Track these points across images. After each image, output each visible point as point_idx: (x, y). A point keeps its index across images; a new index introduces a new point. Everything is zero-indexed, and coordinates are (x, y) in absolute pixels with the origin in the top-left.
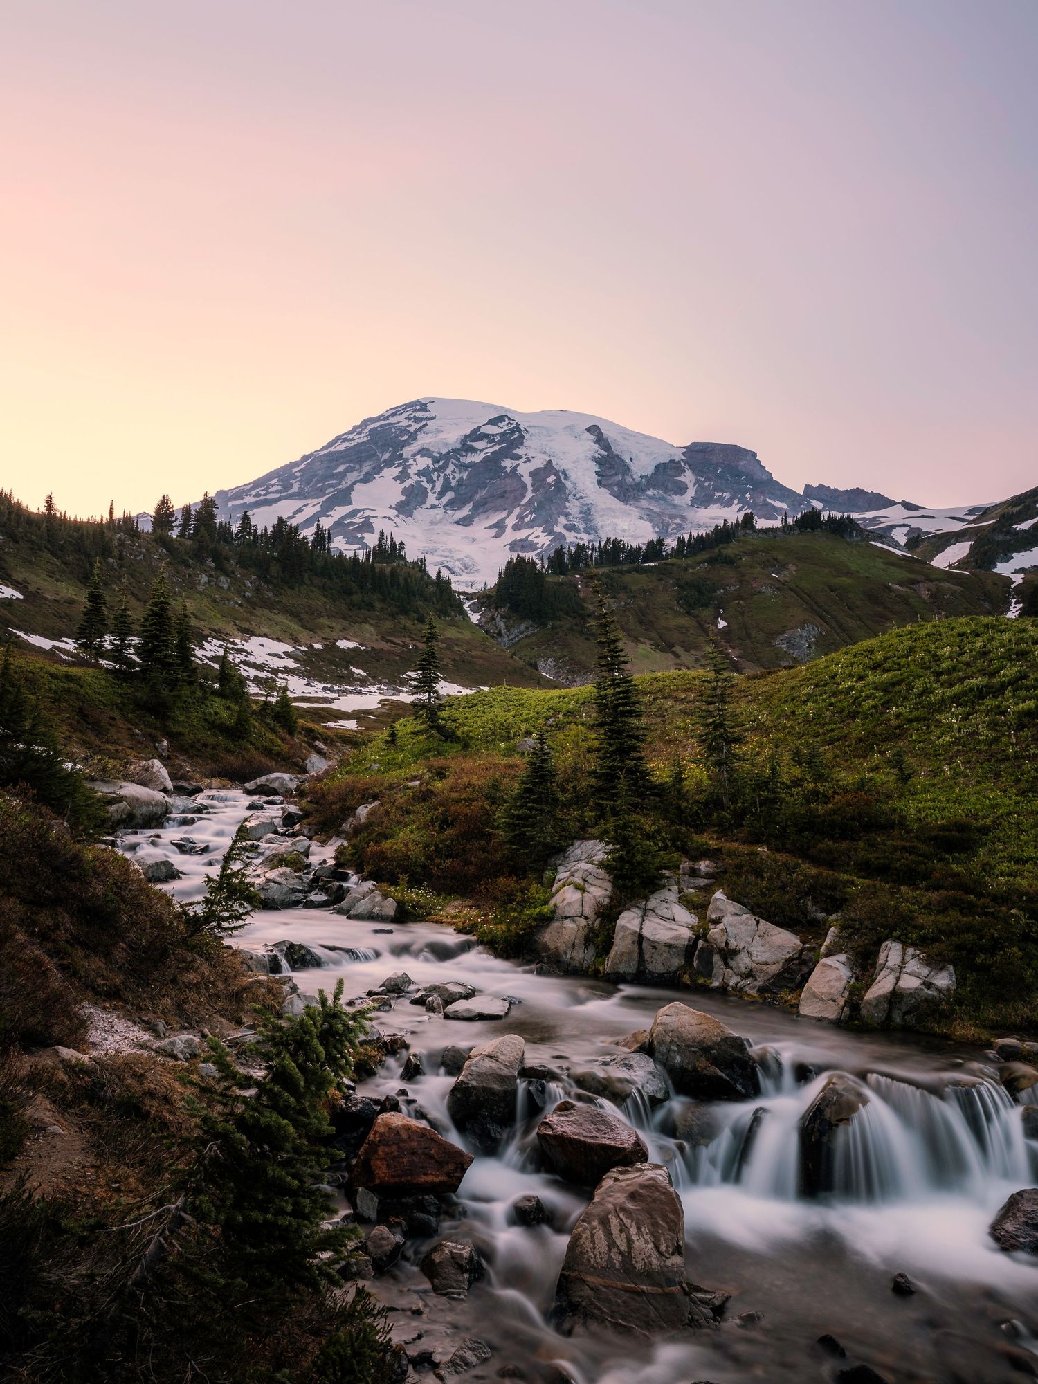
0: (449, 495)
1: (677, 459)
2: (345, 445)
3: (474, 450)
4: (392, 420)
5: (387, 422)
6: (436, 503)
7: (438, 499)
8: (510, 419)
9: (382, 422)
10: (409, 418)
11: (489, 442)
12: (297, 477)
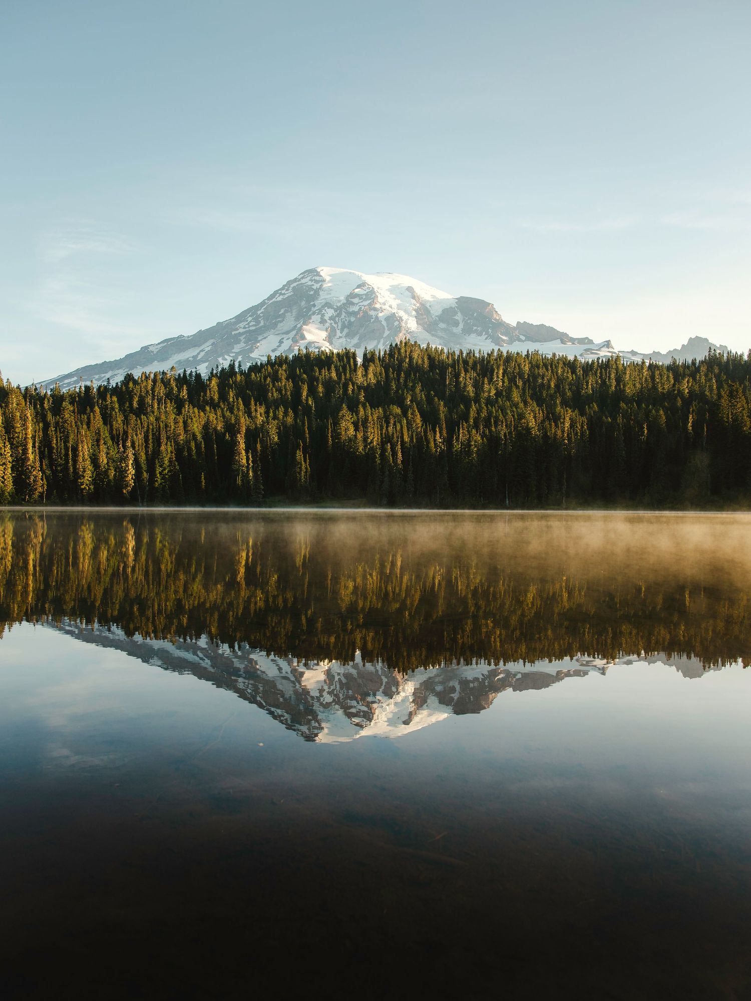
0: (346, 331)
1: (453, 306)
2: (281, 297)
3: (353, 304)
4: (303, 281)
5: (300, 282)
6: (341, 335)
7: (341, 333)
8: (368, 285)
9: (298, 283)
10: (311, 280)
11: (360, 299)
12: (262, 317)
